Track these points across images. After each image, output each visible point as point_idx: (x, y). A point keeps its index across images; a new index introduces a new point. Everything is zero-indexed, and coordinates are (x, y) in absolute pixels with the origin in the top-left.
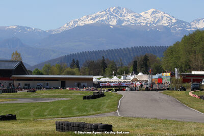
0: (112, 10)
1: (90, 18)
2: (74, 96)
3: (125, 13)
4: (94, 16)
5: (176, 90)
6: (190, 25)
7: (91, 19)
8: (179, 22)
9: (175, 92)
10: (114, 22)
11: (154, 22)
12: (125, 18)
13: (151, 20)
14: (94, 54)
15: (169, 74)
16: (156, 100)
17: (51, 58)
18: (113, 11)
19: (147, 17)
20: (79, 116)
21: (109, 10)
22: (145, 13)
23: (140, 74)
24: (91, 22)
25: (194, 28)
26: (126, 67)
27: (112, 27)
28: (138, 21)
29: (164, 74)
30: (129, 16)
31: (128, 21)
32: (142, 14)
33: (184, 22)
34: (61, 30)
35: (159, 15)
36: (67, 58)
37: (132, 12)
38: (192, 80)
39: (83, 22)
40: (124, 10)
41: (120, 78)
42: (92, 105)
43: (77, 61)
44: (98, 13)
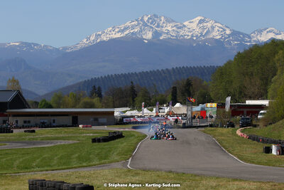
0: (146, 19)
1: (117, 30)
2: (83, 137)
3: (164, 23)
4: (122, 27)
5: (222, 126)
6: (249, 37)
7: (118, 32)
8: (234, 33)
9: (220, 130)
10: (149, 35)
11: (201, 33)
12: (164, 29)
13: (197, 31)
14: (123, 79)
15: (214, 105)
16: (188, 143)
17: (66, 85)
18: (148, 21)
19: (192, 28)
20: (75, 168)
21: (142, 20)
22: (190, 22)
23: (178, 105)
24: (118, 35)
25: (254, 41)
26: (162, 96)
27: (146, 41)
28: (181, 33)
29: (209, 105)
30: (169, 27)
31: (167, 33)
32: (186, 23)
33: (242, 34)
34: (79, 47)
35: (209, 25)
36: (87, 83)
37: (173, 21)
38: (245, 113)
39: (108, 36)
40: (162, 18)
41: (152, 110)
42: (100, 150)
43: (99, 88)
44: (128, 24)
